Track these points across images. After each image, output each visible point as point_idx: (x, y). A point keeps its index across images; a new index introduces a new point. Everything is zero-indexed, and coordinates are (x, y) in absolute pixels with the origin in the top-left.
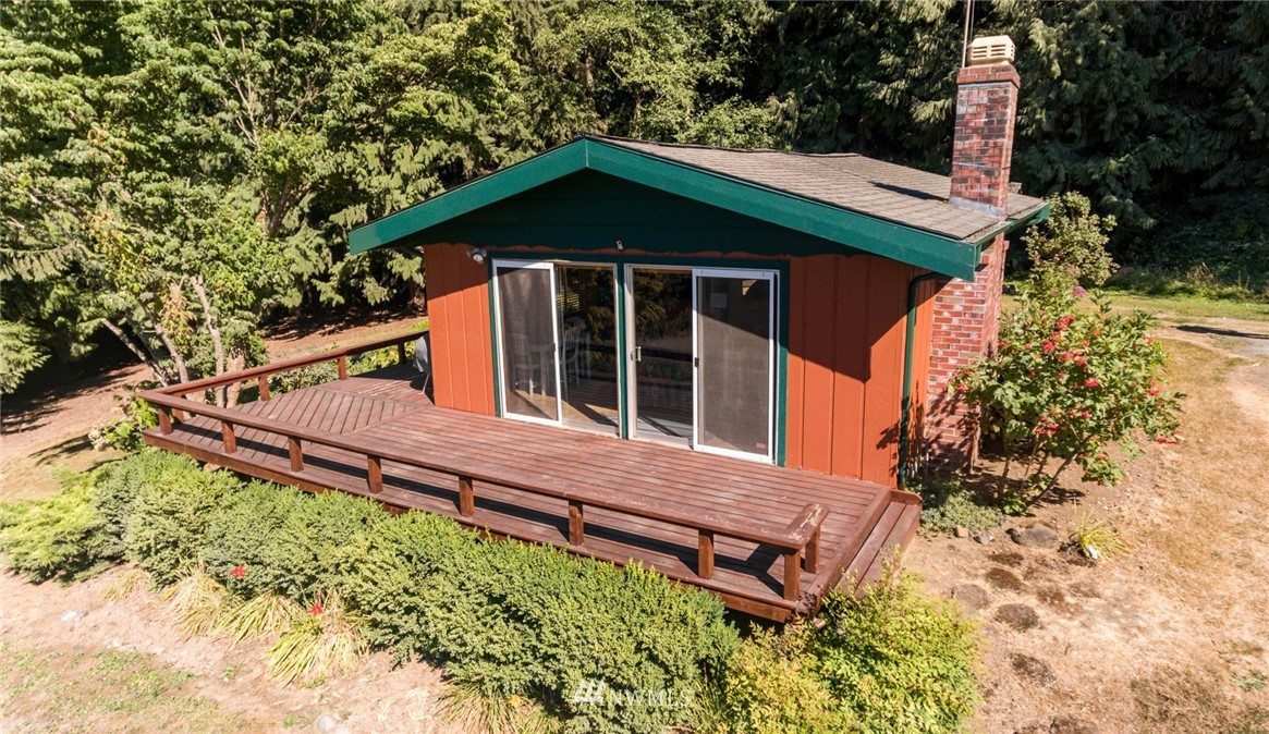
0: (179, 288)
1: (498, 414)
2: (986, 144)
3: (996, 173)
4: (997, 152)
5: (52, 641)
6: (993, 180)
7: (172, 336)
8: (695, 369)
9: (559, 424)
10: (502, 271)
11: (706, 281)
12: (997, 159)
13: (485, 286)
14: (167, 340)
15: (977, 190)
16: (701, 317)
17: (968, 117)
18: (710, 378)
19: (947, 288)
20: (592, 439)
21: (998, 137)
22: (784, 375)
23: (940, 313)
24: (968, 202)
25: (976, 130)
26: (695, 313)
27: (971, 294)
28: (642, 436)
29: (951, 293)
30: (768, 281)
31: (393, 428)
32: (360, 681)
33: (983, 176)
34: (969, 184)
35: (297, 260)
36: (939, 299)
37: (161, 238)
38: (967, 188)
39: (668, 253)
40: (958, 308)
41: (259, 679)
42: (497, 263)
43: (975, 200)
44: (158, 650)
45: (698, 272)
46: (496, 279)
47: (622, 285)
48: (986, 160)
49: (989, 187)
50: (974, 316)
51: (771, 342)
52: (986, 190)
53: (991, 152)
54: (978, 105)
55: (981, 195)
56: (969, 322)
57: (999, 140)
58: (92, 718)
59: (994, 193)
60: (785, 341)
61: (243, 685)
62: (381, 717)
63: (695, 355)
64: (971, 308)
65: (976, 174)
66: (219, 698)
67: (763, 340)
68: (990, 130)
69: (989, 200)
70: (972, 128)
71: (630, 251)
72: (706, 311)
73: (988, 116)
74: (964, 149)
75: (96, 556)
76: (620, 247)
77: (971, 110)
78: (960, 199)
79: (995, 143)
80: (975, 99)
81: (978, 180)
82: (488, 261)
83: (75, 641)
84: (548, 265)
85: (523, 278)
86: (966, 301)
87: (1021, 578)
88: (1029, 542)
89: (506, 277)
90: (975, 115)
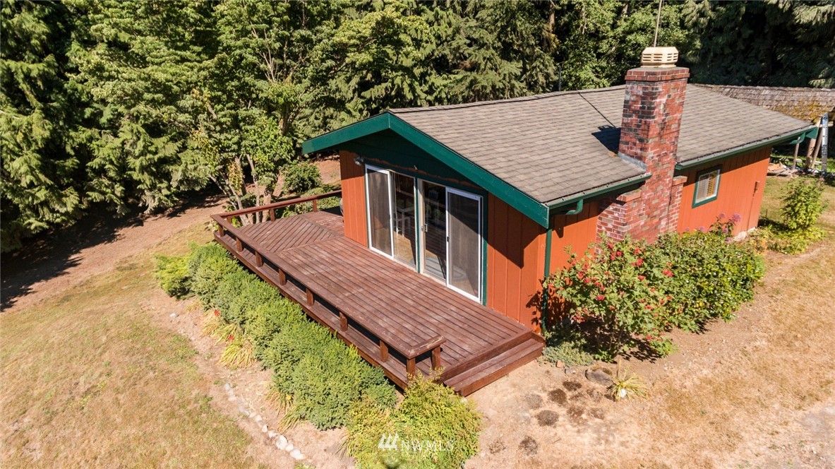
0: (239, 160)
1: (369, 247)
2: (641, 121)
3: (645, 141)
4: (646, 128)
5: (163, 325)
6: (643, 146)
7: (233, 185)
8: (447, 243)
9: (392, 258)
10: (370, 171)
11: (452, 195)
12: (646, 132)
13: (363, 177)
14: (231, 187)
15: (634, 151)
16: (450, 215)
17: (630, 102)
18: (455, 249)
19: (604, 212)
20: (404, 270)
21: (647, 118)
22: (485, 255)
23: (600, 227)
24: (628, 157)
25: (635, 112)
26: (447, 212)
27: (617, 218)
28: (427, 273)
29: (606, 216)
30: (478, 201)
31: (316, 248)
32: (248, 372)
33: (638, 142)
34: (630, 146)
35: (346, 118)
36: (600, 218)
37: (229, 137)
38: (628, 148)
39: (436, 176)
40: (610, 226)
41: (217, 361)
42: (367, 167)
43: (632, 157)
44: (193, 339)
45: (448, 190)
46: (367, 175)
47: (417, 189)
48: (639, 132)
49: (641, 149)
50: (619, 232)
51: (479, 236)
52: (639, 151)
53: (643, 127)
54: (637, 96)
55: (636, 154)
56: (616, 236)
57: (647, 120)
58: (160, 362)
59: (644, 154)
60: (486, 237)
61: (211, 362)
62: (247, 390)
63: (447, 235)
64: (617, 227)
65: (634, 140)
66: (200, 366)
67: (475, 233)
68: (643, 113)
69: (640, 158)
70: (632, 110)
71: (421, 172)
72: (452, 212)
73: (642, 103)
74: (628, 123)
75: (189, 290)
76: (416, 168)
77: (633, 98)
78: (623, 154)
79: (645, 122)
80: (635, 91)
81: (635, 144)
82: (363, 164)
83: (170, 327)
84: (386, 172)
85: (377, 176)
86: (615, 223)
87: (568, 397)
88: (592, 379)
89: (371, 174)
90: (635, 102)
